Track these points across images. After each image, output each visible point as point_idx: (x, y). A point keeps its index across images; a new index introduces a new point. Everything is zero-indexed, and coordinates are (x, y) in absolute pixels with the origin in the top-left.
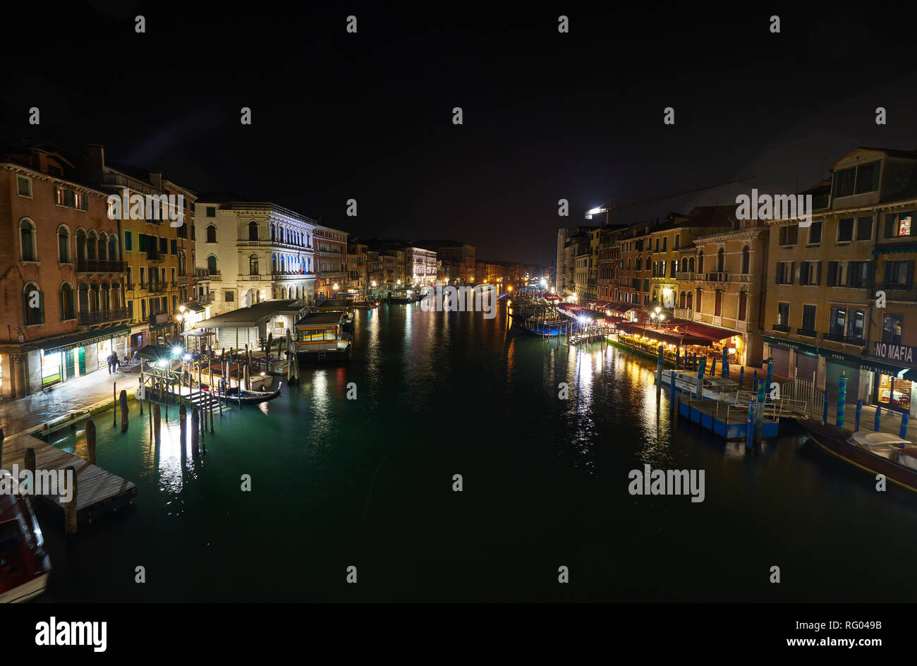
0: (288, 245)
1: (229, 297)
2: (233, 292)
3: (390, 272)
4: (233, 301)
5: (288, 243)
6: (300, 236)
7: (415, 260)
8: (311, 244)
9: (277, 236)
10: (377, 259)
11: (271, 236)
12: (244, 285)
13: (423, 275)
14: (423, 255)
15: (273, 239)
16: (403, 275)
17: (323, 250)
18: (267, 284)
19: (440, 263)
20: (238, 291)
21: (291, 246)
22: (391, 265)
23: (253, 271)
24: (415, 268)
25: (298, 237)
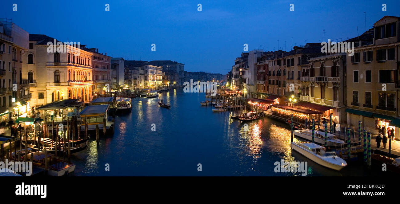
0: (77, 65)
1: (41, 96)
2: (43, 93)
3: (135, 79)
4: (43, 98)
5: (78, 64)
6: (84, 59)
7: (150, 72)
8: (91, 64)
9: (71, 59)
10: (128, 72)
11: (67, 60)
12: (51, 88)
13: (154, 81)
14: (154, 69)
15: (69, 62)
16: (143, 80)
17: (98, 67)
18: (65, 88)
19: (164, 73)
20: (46, 92)
21: (79, 65)
22: (136, 75)
23: (56, 80)
24: (150, 76)
25: (83, 60)
